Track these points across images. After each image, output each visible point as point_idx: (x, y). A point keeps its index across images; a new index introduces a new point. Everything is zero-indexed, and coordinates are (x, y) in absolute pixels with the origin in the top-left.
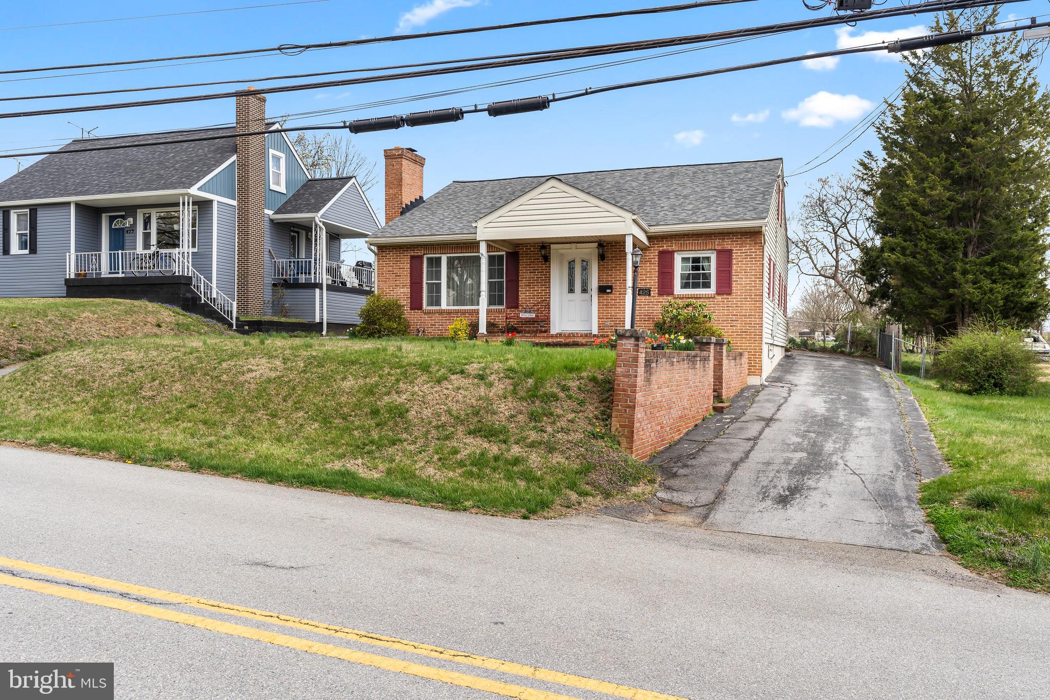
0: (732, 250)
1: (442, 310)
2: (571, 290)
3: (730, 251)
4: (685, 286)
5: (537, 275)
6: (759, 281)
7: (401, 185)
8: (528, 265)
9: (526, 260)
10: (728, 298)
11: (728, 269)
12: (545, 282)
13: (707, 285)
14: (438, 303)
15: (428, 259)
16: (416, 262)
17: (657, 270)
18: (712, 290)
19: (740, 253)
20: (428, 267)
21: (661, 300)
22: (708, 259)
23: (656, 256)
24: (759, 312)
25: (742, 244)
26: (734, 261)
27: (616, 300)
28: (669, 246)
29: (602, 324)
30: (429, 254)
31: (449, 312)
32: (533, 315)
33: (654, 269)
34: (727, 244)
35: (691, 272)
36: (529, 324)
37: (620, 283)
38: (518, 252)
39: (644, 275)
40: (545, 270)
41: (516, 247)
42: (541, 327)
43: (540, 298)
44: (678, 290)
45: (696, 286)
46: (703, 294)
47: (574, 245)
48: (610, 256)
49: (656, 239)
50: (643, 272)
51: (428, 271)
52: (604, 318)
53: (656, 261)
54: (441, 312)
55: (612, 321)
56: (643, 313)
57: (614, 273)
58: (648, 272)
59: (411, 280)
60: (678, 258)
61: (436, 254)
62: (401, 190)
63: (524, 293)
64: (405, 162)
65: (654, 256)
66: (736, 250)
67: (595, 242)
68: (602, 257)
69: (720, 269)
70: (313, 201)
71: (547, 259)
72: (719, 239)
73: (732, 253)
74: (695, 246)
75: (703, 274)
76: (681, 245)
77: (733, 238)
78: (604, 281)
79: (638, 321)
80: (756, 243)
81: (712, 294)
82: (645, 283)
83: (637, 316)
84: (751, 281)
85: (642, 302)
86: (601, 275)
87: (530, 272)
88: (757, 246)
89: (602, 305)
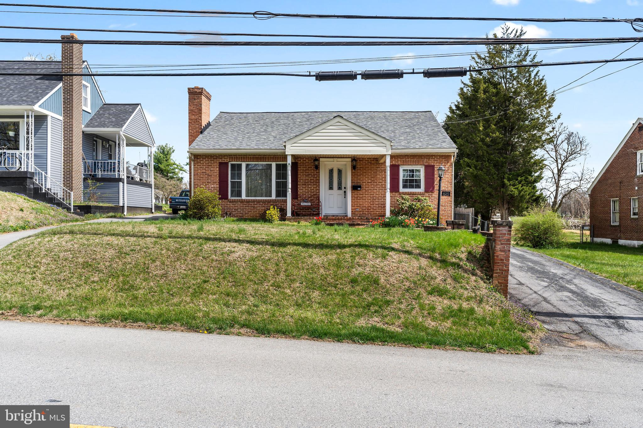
0: (435, 166)
1: (243, 199)
2: (331, 188)
3: (433, 166)
4: (405, 186)
5: (310, 178)
6: (450, 185)
7: (201, 113)
8: (304, 171)
9: (303, 167)
10: (432, 195)
11: (432, 177)
12: (316, 183)
13: (419, 187)
14: (239, 194)
15: (232, 165)
16: (223, 166)
18: (422, 189)
20: (232, 170)
21: (392, 195)
22: (419, 171)
24: (450, 203)
25: (440, 162)
26: (435, 173)
27: (363, 194)
28: (396, 162)
29: (354, 210)
30: (233, 161)
31: (248, 201)
32: (310, 204)
34: (431, 162)
35: (408, 178)
36: (305, 210)
37: (365, 184)
38: (297, 162)
39: (381, 179)
40: (316, 174)
41: (296, 159)
42: (313, 211)
43: (312, 193)
44: (401, 190)
45: (412, 187)
46: (417, 192)
47: (335, 159)
48: (359, 167)
51: (231, 173)
52: (355, 206)
54: (242, 201)
55: (361, 208)
56: (380, 203)
57: (361, 178)
58: (383, 177)
59: (219, 179)
60: (401, 169)
61: (238, 161)
62: (201, 117)
63: (302, 190)
64: (203, 97)
66: (437, 166)
67: (349, 158)
68: (354, 167)
69: (427, 177)
70: (114, 119)
71: (317, 167)
72: (426, 159)
73: (434, 167)
74: (412, 163)
75: (416, 179)
76: (404, 161)
77: (435, 159)
78: (355, 182)
79: (377, 208)
80: (448, 162)
81: (422, 192)
82: (381, 184)
83: (377, 205)
84: (445, 185)
85: (380, 196)
86: (354, 179)
87: (306, 176)
88: (449, 164)
89: (354, 198)
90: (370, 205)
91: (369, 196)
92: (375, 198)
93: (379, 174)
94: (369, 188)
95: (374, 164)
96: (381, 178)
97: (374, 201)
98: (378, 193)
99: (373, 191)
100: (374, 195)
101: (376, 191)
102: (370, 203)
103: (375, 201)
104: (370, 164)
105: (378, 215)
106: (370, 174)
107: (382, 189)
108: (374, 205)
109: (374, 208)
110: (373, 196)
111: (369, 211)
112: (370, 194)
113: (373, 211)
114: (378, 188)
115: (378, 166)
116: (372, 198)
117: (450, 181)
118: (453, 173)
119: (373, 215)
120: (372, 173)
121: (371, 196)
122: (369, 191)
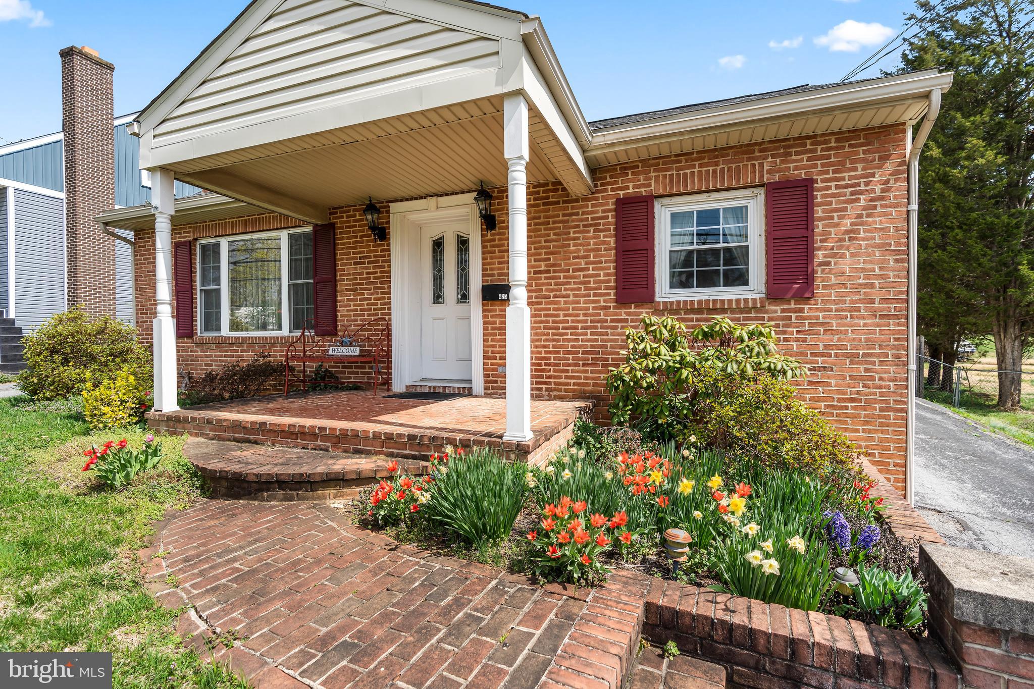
0: (812, 181)
1: (222, 338)
2: (438, 297)
3: (807, 186)
4: (681, 280)
5: (366, 268)
6: (897, 261)
8: (351, 248)
9: (348, 238)
10: (803, 310)
11: (802, 233)
13: (741, 279)
14: (217, 326)
15: (203, 247)
16: (183, 253)
17: (612, 245)
18: (754, 289)
19: (837, 187)
20: (203, 261)
21: (624, 316)
22: (740, 213)
23: (610, 211)
24: (896, 348)
25: (842, 163)
26: (819, 212)
28: (640, 186)
29: (493, 370)
30: (203, 237)
31: (233, 343)
32: (356, 351)
33: (604, 243)
34: (798, 167)
35: (695, 247)
36: (356, 367)
38: (334, 224)
39: (583, 257)
40: (381, 256)
41: (331, 214)
42: (374, 374)
43: (374, 315)
44: (663, 290)
45: (707, 280)
46: (730, 301)
47: (432, 201)
49: (608, 171)
50: (579, 251)
51: (202, 269)
52: (495, 358)
53: (609, 224)
54: (222, 343)
56: (580, 347)
58: (591, 250)
59: (176, 286)
60: (663, 214)
61: (211, 237)
63: (346, 306)
65: (604, 211)
66: (823, 181)
67: (473, 190)
68: (488, 222)
69: (779, 234)
71: (381, 233)
72: (773, 156)
73: (813, 189)
74: (707, 180)
75: (728, 250)
76: (671, 181)
77: (815, 151)
78: (493, 275)
79: (569, 365)
80: (884, 158)
81: (754, 300)
82: (585, 276)
83: (569, 353)
84: (871, 262)
85: (579, 322)
86: (489, 264)
87: (355, 264)
88: (889, 166)
89: (493, 329)
90: (546, 352)
91: (541, 322)
92: (564, 328)
93: (574, 239)
94: (541, 290)
95: (558, 203)
96: (582, 253)
97: (558, 340)
98: (574, 309)
99: (555, 303)
100: (558, 316)
101: (565, 303)
102: (544, 346)
103: (564, 340)
104: (544, 204)
105: (574, 391)
106: (542, 239)
107: (589, 295)
108: (558, 353)
109: (558, 365)
110: (554, 322)
111: (542, 377)
112: (546, 316)
113: (555, 377)
114: (572, 290)
115: (573, 208)
116: (551, 328)
117: (898, 244)
118: (915, 206)
119: (555, 390)
120: (552, 237)
121: (548, 322)
122: (540, 303)
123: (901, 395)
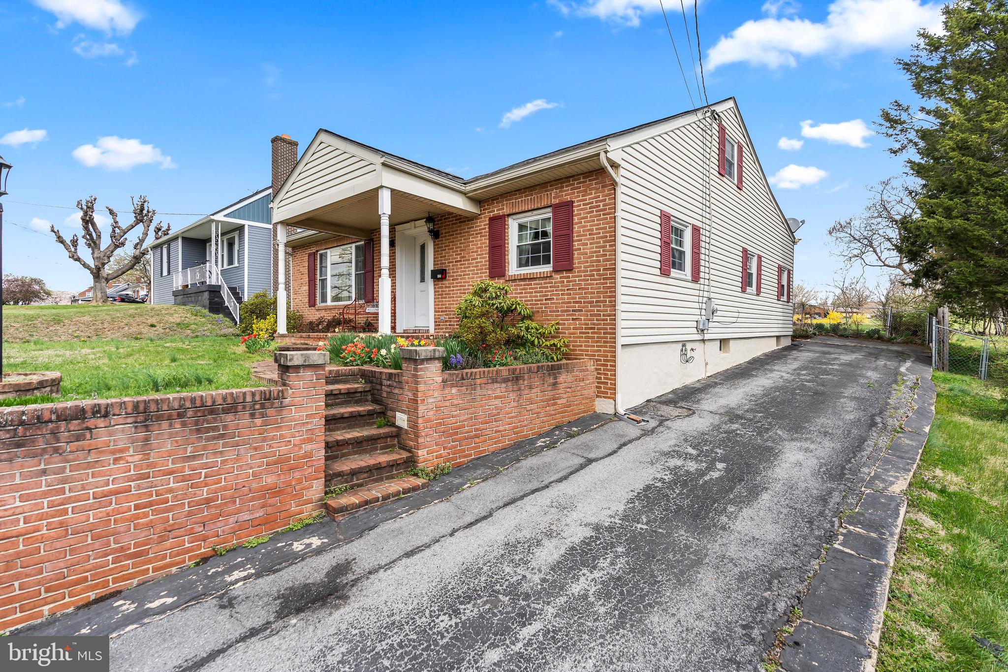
0: (573, 202)
1: (327, 306)
3: (570, 205)
4: (523, 262)
6: (610, 246)
10: (569, 277)
11: (568, 232)
13: (546, 260)
14: (325, 299)
15: (321, 255)
16: (311, 259)
17: (488, 244)
18: (551, 266)
19: (584, 205)
20: (321, 264)
23: (486, 225)
25: (585, 191)
26: (576, 220)
27: (450, 287)
28: (500, 210)
29: (438, 319)
30: (323, 250)
31: (332, 309)
33: (484, 243)
34: (567, 194)
35: (529, 242)
37: (453, 266)
38: (373, 239)
41: (372, 234)
44: (513, 268)
45: (536, 262)
46: (541, 273)
47: (413, 224)
48: (444, 232)
49: (486, 202)
50: (474, 248)
51: (320, 268)
52: (439, 312)
53: (486, 232)
54: (328, 309)
55: (447, 315)
57: (447, 253)
58: (478, 248)
59: (308, 278)
60: (513, 226)
65: (484, 225)
66: (578, 201)
68: (435, 234)
69: (558, 234)
71: (393, 243)
72: (555, 189)
73: (573, 207)
74: (528, 205)
75: (543, 243)
76: (513, 206)
77: (574, 184)
78: (438, 264)
80: (605, 186)
81: (550, 272)
82: (476, 263)
84: (599, 247)
89: (438, 295)
91: (458, 290)
93: (472, 242)
94: (458, 272)
95: (465, 221)
96: (475, 250)
98: (472, 282)
99: (464, 278)
100: (466, 286)
101: (468, 278)
107: (478, 273)
110: (464, 289)
112: (461, 286)
114: (472, 271)
120: (463, 241)
121: (461, 289)
122: (458, 279)
123: (612, 324)
